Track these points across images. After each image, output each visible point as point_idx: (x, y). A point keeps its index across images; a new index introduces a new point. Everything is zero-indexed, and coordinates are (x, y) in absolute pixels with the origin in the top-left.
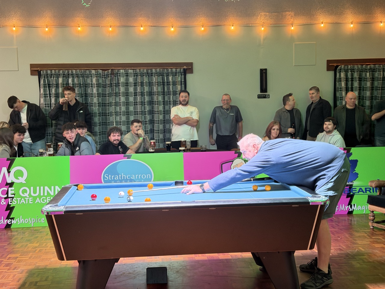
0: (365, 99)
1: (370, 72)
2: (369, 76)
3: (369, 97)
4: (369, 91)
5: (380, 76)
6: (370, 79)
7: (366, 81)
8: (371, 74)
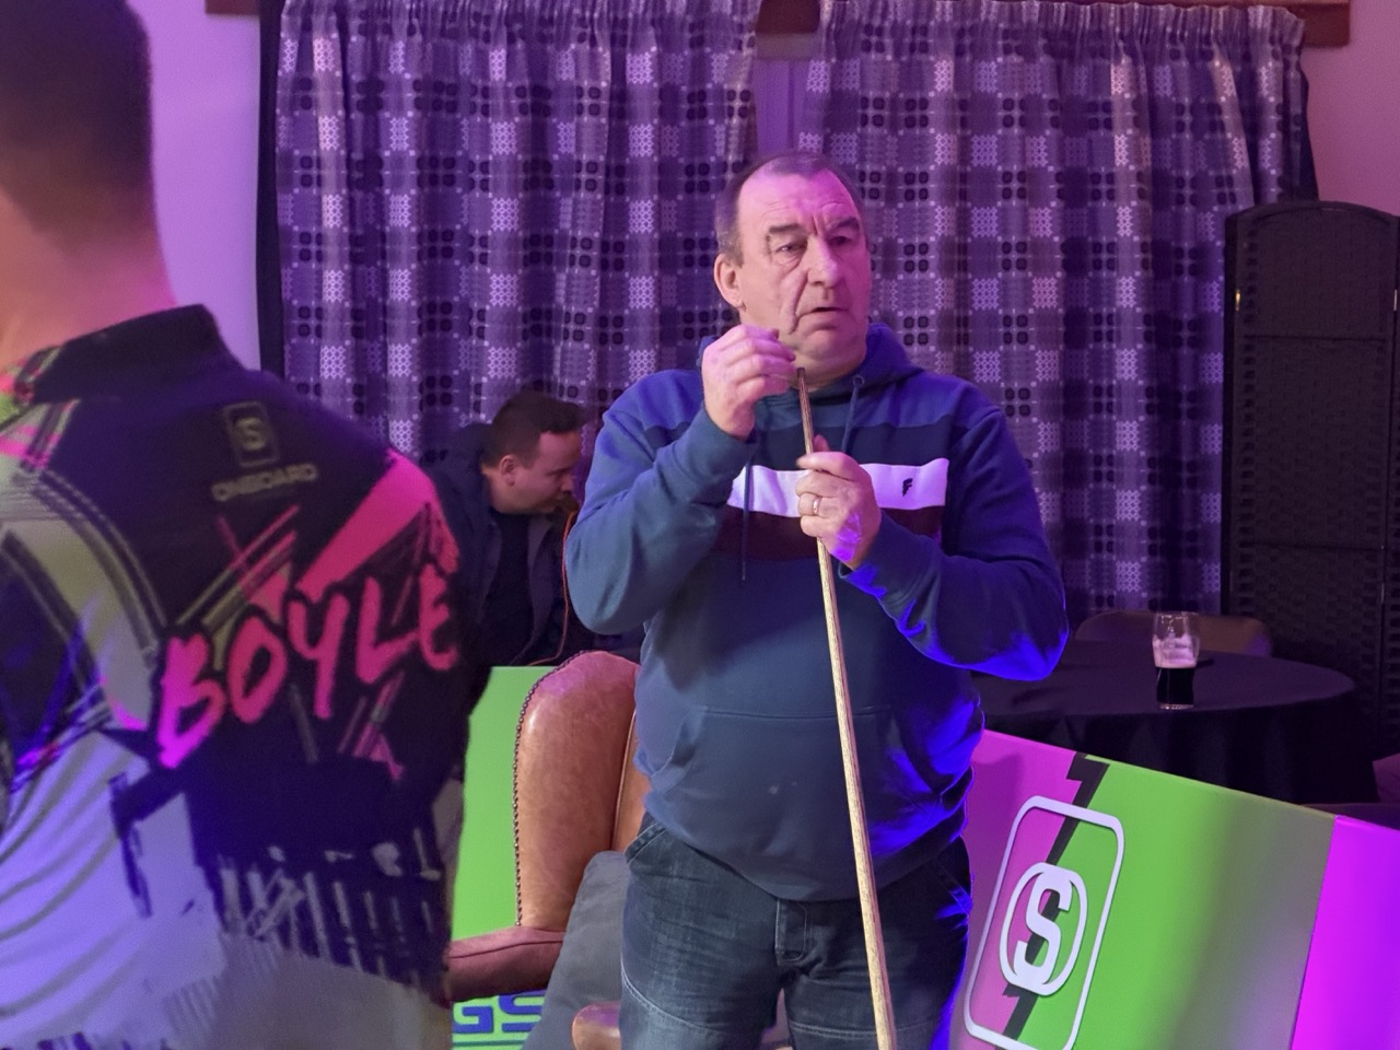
0: (484, 260)
1: (511, 40)
2: (509, 76)
3: (512, 241)
4: (512, 194)
5: (595, 75)
6: (514, 101)
7: (486, 111)
8: (521, 60)
